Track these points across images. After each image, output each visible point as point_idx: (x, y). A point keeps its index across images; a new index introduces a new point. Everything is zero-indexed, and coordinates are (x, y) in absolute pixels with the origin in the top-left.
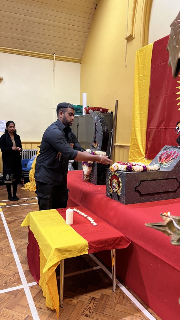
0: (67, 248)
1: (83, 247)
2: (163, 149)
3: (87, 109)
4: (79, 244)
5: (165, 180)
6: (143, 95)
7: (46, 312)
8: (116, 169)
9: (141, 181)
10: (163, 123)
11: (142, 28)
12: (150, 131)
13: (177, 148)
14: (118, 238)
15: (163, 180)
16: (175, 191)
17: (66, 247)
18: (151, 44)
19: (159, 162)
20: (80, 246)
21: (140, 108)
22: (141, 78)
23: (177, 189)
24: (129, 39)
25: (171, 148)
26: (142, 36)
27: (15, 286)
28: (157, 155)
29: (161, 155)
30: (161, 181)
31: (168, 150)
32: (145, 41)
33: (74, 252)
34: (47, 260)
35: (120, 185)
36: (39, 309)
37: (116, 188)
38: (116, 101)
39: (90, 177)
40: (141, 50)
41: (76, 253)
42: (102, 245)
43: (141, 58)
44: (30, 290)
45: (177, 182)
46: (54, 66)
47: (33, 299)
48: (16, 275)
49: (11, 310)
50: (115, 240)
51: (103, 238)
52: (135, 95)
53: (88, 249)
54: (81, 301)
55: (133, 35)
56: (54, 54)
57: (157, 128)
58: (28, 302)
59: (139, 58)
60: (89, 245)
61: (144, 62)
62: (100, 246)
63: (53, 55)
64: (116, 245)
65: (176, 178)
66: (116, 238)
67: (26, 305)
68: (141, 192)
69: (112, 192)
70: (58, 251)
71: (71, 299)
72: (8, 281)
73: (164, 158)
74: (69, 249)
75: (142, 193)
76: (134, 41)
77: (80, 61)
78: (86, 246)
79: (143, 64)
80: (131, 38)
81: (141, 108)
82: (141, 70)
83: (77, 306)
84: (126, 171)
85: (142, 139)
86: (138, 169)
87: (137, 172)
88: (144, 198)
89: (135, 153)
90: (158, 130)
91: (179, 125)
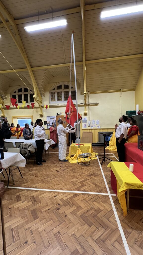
1: (140, 185)
3: (139, 112)
17: (131, 183)
27: (105, 193)
33: (135, 187)
34: (120, 187)
44: (112, 197)
46: (121, 94)
47: (114, 202)
54: (139, 213)
63: (120, 90)
67: (110, 204)
70: (126, 184)
71: (133, 210)
77: (135, 90)
83: (137, 215)
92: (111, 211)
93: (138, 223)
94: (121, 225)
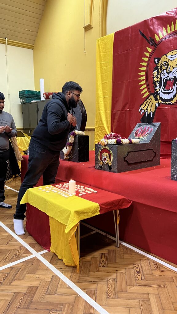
1: (96, 208)
2: (136, 127)
3: (47, 95)
4: (92, 207)
5: (145, 151)
6: (106, 81)
7: (67, 270)
8: (106, 143)
9: (129, 152)
10: (128, 106)
11: (100, 19)
12: (115, 113)
13: (150, 124)
14: (121, 199)
15: (144, 151)
16: (152, 160)
17: (83, 210)
18: (111, 34)
19: (136, 137)
22: (102, 65)
24: (88, 28)
25: (144, 124)
26: (100, 26)
27: (26, 256)
28: (133, 132)
29: (137, 131)
30: (142, 152)
31: (142, 127)
32: (104, 32)
33: (90, 213)
35: (111, 157)
36: (60, 269)
37: (107, 160)
39: (70, 156)
40: (102, 39)
41: (91, 214)
42: (110, 207)
43: (102, 47)
44: (43, 257)
45: (153, 152)
46: (6, 50)
47: (50, 263)
48: (22, 248)
49: (34, 274)
50: (119, 201)
51: (110, 200)
52: (98, 81)
53: (99, 211)
54: (93, 258)
55: (92, 25)
56: (5, 38)
57: (122, 110)
58: (46, 266)
59: (100, 46)
60: (100, 207)
64: (120, 205)
65: (153, 149)
66: (119, 199)
67: (46, 268)
68: (128, 161)
69: (102, 164)
70: (76, 213)
71: (84, 258)
72: (17, 254)
73: (139, 134)
74: (85, 211)
75: (129, 163)
76: (92, 30)
77: (33, 47)
78: (98, 207)
79: (105, 52)
80: (89, 27)
81: (104, 93)
82: (102, 58)
83: (92, 262)
84: (116, 144)
85: (107, 121)
86: (126, 142)
87: (125, 144)
88: (131, 167)
89: (101, 134)
90: (122, 112)
91: (142, 106)
92: (53, 279)
93: (98, 271)
94: (80, 288)
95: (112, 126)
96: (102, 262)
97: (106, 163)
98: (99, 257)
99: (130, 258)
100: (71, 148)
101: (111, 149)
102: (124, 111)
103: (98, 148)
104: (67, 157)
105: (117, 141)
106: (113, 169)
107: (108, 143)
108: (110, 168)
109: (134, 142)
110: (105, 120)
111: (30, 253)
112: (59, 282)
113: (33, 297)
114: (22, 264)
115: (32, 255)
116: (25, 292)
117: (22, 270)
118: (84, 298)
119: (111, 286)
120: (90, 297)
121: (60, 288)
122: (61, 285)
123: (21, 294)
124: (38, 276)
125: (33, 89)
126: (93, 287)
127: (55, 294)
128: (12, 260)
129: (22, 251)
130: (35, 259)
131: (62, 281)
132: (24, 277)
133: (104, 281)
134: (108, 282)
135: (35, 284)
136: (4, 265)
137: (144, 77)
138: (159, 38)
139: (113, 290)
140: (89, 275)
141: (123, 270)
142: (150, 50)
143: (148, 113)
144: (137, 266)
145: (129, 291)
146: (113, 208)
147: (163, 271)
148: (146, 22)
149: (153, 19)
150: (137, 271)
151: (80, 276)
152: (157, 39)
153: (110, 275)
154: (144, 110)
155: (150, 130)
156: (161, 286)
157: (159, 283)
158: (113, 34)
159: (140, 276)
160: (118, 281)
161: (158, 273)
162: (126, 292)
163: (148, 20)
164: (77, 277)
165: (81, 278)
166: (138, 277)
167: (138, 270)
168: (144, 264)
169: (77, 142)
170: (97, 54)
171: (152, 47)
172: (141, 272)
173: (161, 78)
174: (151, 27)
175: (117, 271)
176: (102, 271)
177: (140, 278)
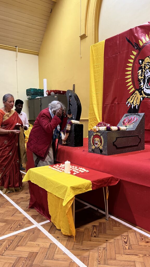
0: (78, 186)
1: (89, 185)
2: (124, 117)
3: (49, 92)
4: (86, 183)
5: (131, 137)
6: (98, 80)
7: (63, 239)
9: (117, 138)
10: (116, 100)
11: (94, 29)
12: (106, 106)
13: (135, 114)
14: (110, 177)
15: (130, 137)
16: (137, 146)
18: (102, 41)
19: (123, 126)
20: (87, 184)
21: (96, 90)
22: (95, 66)
23: (138, 144)
24: (83, 37)
25: (130, 115)
26: (93, 35)
28: (121, 121)
29: (124, 121)
30: (129, 138)
31: (129, 117)
32: (96, 40)
33: (83, 189)
36: (57, 238)
37: (98, 144)
38: (73, 85)
39: (67, 141)
40: (95, 45)
41: (84, 189)
42: (101, 184)
43: (95, 52)
45: (138, 138)
46: (17, 57)
47: (49, 232)
48: (25, 219)
49: (35, 241)
50: (108, 179)
51: (100, 178)
52: (92, 80)
53: (92, 187)
54: (86, 229)
55: (86, 34)
57: (112, 104)
58: (45, 235)
59: (93, 51)
60: (92, 184)
61: (98, 55)
62: (99, 184)
63: (15, 47)
64: (109, 183)
65: (138, 136)
66: (108, 178)
67: (45, 237)
68: (117, 146)
69: (94, 148)
70: (72, 189)
72: (21, 224)
73: (127, 122)
74: (80, 187)
76: (87, 38)
77: (38, 54)
78: (90, 184)
79: (97, 55)
82: (95, 61)
83: (85, 232)
84: (106, 131)
85: (99, 113)
86: (114, 129)
87: (114, 131)
88: (119, 150)
89: (94, 124)
90: (112, 105)
91: (129, 100)
92: (51, 246)
93: (90, 241)
94: (74, 255)
95: (103, 117)
96: (94, 233)
97: (98, 147)
98: (91, 228)
99: (118, 230)
100: (68, 135)
101: (101, 135)
102: (113, 104)
103: (91, 134)
104: (64, 142)
105: (107, 128)
106: (103, 152)
107: (99, 130)
108: (101, 151)
109: (121, 129)
110: (97, 112)
111: (32, 224)
112: (56, 249)
113: (33, 261)
114: (24, 233)
115: (34, 225)
116: (26, 257)
117: (25, 238)
118: (77, 264)
119: (101, 254)
120: (83, 263)
121: (57, 254)
122: (58, 251)
123: (23, 259)
124: (38, 243)
125: (38, 88)
126: (86, 254)
127: (53, 259)
128: (17, 229)
129: (25, 222)
130: (36, 229)
131: (59, 248)
132: (26, 243)
133: (95, 250)
134: (99, 250)
135: (35, 250)
136: (9, 233)
137: (130, 75)
138: (143, 43)
139: (103, 257)
140: (82, 244)
141: (112, 241)
142: (135, 53)
143: (134, 106)
144: (125, 237)
145: (117, 258)
146: (103, 185)
147: (148, 242)
148: (131, 30)
149: (137, 27)
150: (125, 242)
151: (74, 244)
152: (141, 44)
153: (101, 245)
154: (130, 103)
155: (135, 119)
156: (146, 255)
157: (144, 252)
158: (104, 41)
159: (127, 246)
160: (107, 249)
161: (144, 244)
162: (115, 259)
163: (133, 28)
164: (72, 245)
165: (75, 246)
166: (126, 246)
167: (126, 240)
168: (131, 236)
169: (73, 129)
170: (91, 58)
171: (137, 51)
172: (128, 242)
173: (145, 76)
174: (136, 34)
175: (107, 241)
176: (94, 241)
177: (127, 247)
